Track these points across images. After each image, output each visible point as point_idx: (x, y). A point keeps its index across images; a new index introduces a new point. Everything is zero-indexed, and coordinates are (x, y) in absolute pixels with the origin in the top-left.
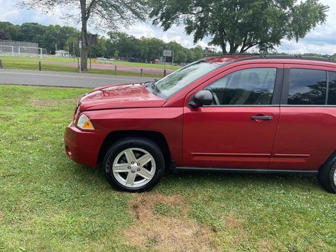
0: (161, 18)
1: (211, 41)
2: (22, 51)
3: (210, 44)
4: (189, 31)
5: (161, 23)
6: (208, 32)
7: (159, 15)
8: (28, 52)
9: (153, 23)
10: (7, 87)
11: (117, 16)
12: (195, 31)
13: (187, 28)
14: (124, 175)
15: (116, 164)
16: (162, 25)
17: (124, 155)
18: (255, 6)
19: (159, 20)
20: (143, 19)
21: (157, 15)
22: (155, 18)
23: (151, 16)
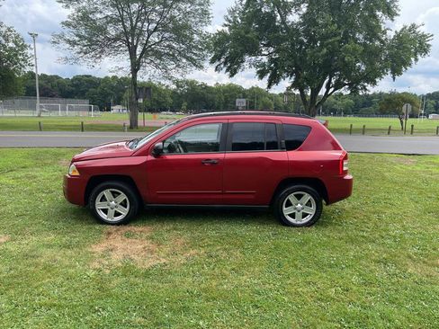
0: (225, 63)
1: (289, 85)
2: (71, 109)
3: (288, 89)
4: (261, 74)
5: (225, 69)
6: (285, 75)
7: (222, 60)
8: (76, 110)
9: (216, 70)
10: (41, 150)
11: (172, 65)
12: (269, 75)
13: (258, 72)
14: (105, 211)
15: (98, 202)
16: (227, 70)
17: (104, 196)
18: (330, 43)
19: (222, 66)
20: (201, 67)
21: (219, 60)
22: (218, 63)
23: (212, 61)
